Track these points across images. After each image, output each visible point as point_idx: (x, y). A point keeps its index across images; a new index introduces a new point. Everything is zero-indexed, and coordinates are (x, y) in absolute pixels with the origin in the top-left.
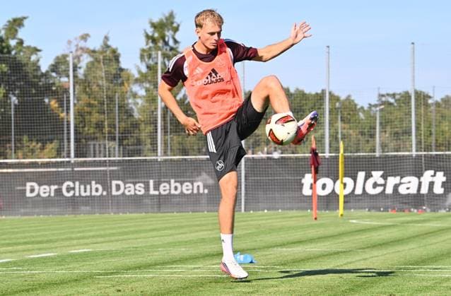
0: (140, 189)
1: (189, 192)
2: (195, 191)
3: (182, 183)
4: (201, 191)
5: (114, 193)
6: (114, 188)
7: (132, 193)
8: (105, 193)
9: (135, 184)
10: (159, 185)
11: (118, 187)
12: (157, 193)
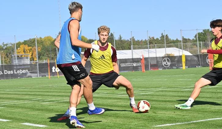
0: (12, 72)
1: (25, 72)
2: (26, 72)
3: (23, 70)
4: (28, 72)
5: (5, 73)
6: (5, 72)
7: (10, 73)
8: (3, 74)
9: (10, 71)
10: (17, 71)
11: (6, 72)
12: (17, 73)
